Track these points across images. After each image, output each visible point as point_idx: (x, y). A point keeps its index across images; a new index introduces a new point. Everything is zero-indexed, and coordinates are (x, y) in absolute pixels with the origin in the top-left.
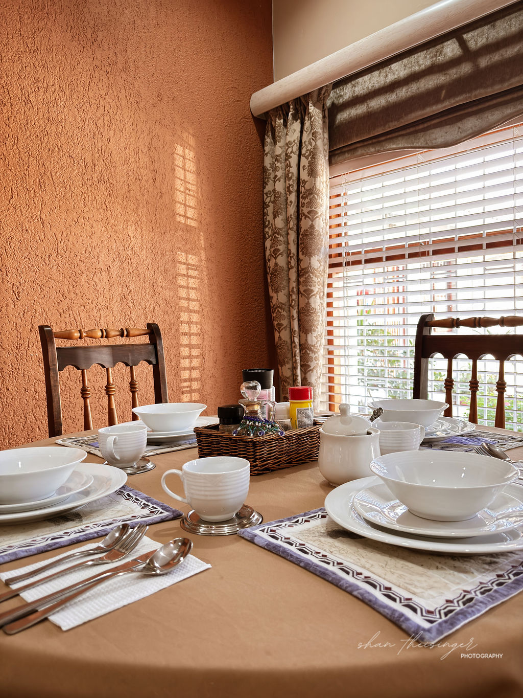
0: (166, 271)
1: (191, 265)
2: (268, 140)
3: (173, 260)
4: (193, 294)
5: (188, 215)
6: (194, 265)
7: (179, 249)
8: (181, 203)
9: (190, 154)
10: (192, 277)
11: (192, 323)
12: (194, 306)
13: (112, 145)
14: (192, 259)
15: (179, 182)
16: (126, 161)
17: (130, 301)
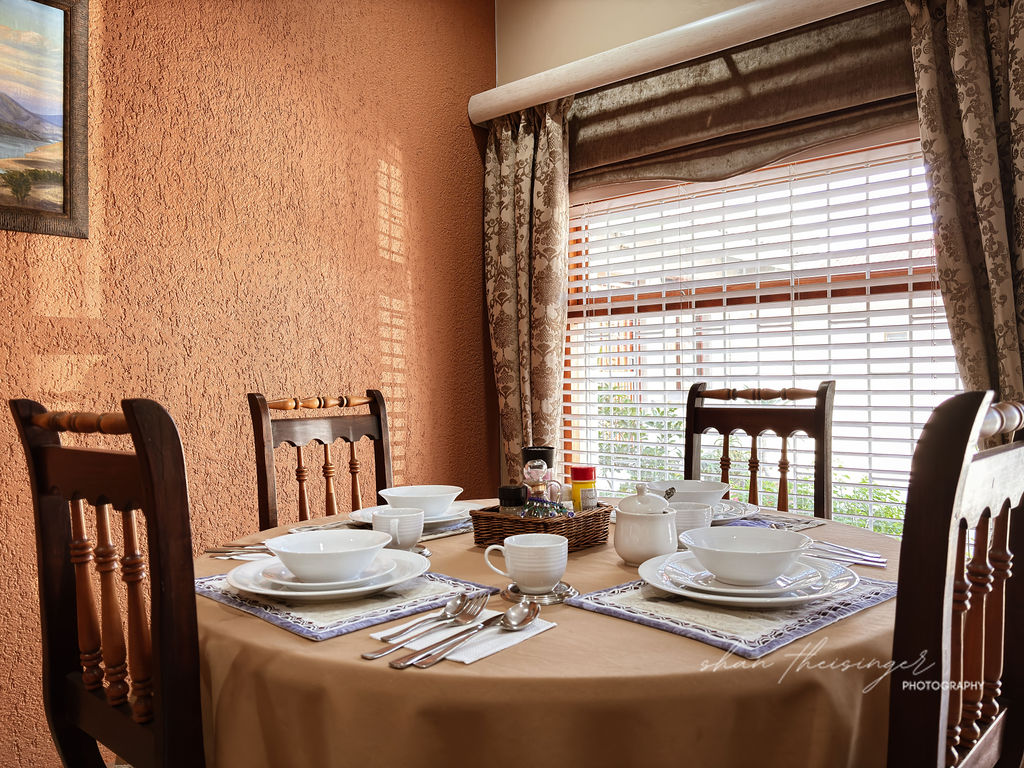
0: (365, 319)
1: (396, 312)
2: (491, 155)
3: (374, 306)
4: (397, 349)
5: (393, 249)
6: (399, 312)
7: (381, 291)
8: (385, 235)
9: (397, 172)
10: (397, 327)
11: (396, 385)
12: (399, 363)
13: (304, 162)
14: (398, 305)
15: (383, 207)
16: (321, 181)
17: (322, 357)
